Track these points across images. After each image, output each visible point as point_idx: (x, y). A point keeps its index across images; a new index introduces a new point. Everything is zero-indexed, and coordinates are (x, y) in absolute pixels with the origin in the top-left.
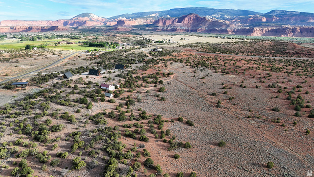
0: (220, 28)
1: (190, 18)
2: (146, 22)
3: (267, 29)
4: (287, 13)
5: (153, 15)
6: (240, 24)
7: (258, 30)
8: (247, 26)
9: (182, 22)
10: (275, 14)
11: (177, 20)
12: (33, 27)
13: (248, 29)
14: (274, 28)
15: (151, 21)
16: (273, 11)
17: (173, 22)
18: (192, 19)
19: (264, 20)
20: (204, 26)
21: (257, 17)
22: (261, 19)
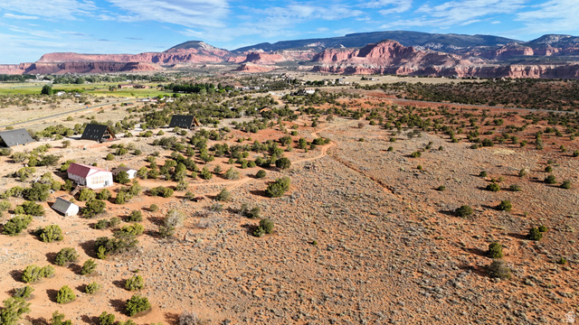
0: (441, 67)
1: (384, 49)
2: (300, 57)
3: (537, 68)
4: (575, 40)
5: (313, 45)
6: (481, 60)
7: (519, 69)
8: (495, 63)
9: (368, 56)
10: (550, 42)
11: (357, 52)
12: (95, 65)
13: (499, 69)
14: (552, 67)
15: (309, 56)
16: (546, 37)
17: (350, 56)
18: (387, 50)
19: (530, 52)
20: (410, 64)
21: (515, 47)
22: (522, 52)
